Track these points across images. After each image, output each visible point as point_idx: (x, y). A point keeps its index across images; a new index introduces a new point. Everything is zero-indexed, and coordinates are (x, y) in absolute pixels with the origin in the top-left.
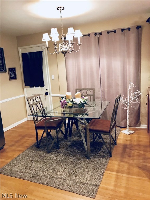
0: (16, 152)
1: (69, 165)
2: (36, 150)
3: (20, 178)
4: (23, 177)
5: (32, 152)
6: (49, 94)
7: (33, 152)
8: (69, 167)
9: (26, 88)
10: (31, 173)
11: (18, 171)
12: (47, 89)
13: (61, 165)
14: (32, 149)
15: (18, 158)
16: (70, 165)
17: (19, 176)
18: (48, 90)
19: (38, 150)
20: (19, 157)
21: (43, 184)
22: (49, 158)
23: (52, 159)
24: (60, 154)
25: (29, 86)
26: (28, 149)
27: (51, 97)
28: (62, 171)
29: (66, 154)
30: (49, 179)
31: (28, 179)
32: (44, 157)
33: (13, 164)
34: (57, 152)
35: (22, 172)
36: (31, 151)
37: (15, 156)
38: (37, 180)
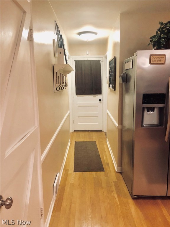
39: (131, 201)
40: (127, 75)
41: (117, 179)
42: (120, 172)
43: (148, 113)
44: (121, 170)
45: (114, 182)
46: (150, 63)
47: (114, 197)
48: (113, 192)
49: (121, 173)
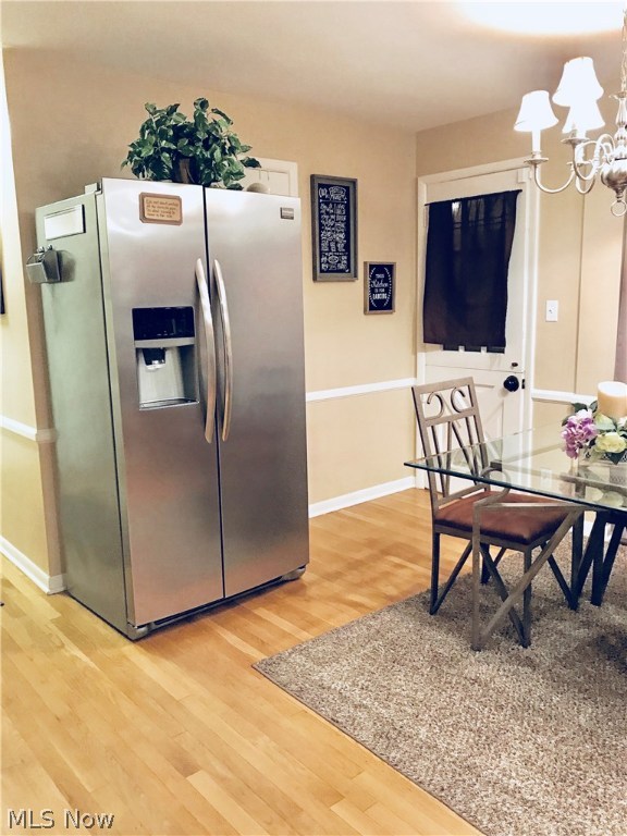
0: (343, 607)
1: (563, 740)
2: (423, 622)
3: (334, 721)
4: (344, 720)
5: (405, 627)
6: (523, 387)
7: (407, 628)
8: (560, 746)
9: (425, 350)
10: (379, 717)
11: (330, 688)
12: (515, 365)
13: (525, 724)
14: (406, 614)
15: (342, 636)
16: (570, 742)
17: (330, 713)
18: (522, 367)
19: (430, 624)
20: (349, 634)
21: (420, 783)
22: (471, 672)
23: (486, 686)
24: (530, 670)
25: (438, 346)
26: (390, 608)
27: (531, 402)
28: (520, 756)
29: (556, 681)
30: (454, 772)
31: (363, 735)
32: (452, 661)
33: (320, 655)
34: (518, 658)
35: (344, 699)
36: (403, 621)
37: (334, 623)
38: (398, 756)
39: (130, 649)
40: (59, 255)
41: (61, 612)
42: (62, 589)
43: (150, 367)
44: (64, 585)
45: (56, 622)
46: (143, 218)
47: (74, 659)
48: (63, 646)
49: (66, 593)
